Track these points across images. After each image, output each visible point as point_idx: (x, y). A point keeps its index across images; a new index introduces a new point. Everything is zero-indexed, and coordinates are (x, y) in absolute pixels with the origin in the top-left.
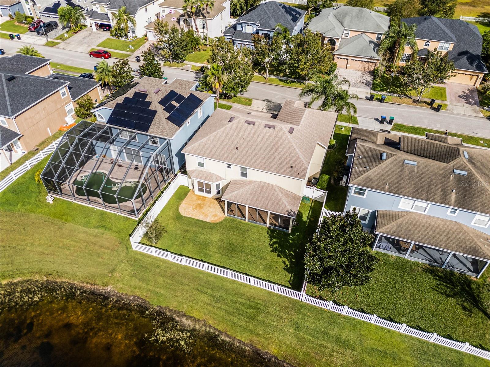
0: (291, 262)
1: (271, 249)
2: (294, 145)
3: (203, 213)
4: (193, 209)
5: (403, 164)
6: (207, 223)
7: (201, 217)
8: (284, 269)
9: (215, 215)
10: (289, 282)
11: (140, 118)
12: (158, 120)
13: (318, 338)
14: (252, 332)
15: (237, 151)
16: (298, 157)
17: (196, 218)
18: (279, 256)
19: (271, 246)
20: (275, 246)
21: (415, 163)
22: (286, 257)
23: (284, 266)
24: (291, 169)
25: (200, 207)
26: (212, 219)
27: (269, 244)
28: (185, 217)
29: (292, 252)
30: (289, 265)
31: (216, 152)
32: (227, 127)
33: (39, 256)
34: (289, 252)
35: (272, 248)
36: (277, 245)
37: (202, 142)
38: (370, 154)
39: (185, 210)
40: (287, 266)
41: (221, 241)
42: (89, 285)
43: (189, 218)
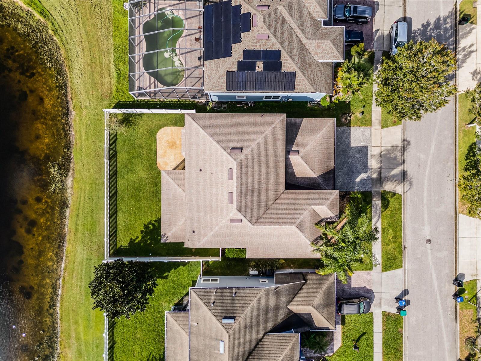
0: (140, 242)
1: (146, 224)
3: (165, 152)
4: (168, 141)
5: (219, 340)
6: (155, 160)
7: (159, 152)
8: (131, 239)
9: (166, 164)
10: (121, 246)
11: (217, 42)
15: (198, 171)
16: (205, 236)
17: (158, 148)
18: (142, 232)
19: (150, 223)
20: (150, 226)
21: (222, 351)
22: (143, 238)
23: (134, 238)
24: (191, 231)
25: (172, 146)
26: (161, 163)
27: (151, 221)
28: (156, 137)
29: (149, 241)
30: (136, 242)
34: (149, 239)
35: (148, 224)
36: (152, 228)
39: (164, 133)
40: (135, 240)
41: (140, 180)
42: (71, 95)
43: (156, 142)
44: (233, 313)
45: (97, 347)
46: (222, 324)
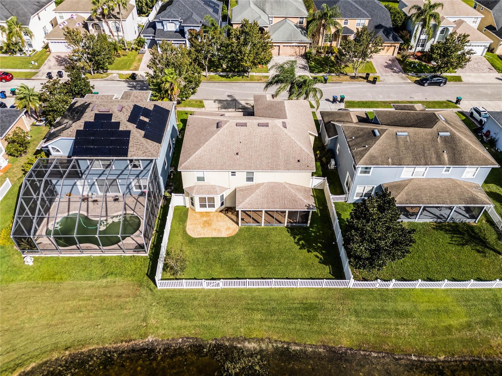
0: (322, 254)
1: (299, 247)
2: (293, 138)
3: (215, 229)
4: (202, 228)
5: (396, 137)
6: (224, 238)
7: (215, 235)
8: (320, 262)
9: (228, 228)
10: (330, 273)
11: (112, 143)
12: (135, 141)
13: (379, 317)
14: (318, 333)
15: (238, 156)
16: (301, 150)
17: (210, 236)
18: (309, 251)
19: (297, 243)
20: (301, 243)
21: (406, 134)
22: (316, 250)
23: (318, 260)
24: (299, 163)
25: (208, 223)
26: (227, 233)
27: (295, 243)
28: (197, 238)
29: (319, 244)
30: (322, 258)
31: (216, 162)
32: (219, 134)
33: (47, 330)
34: (317, 245)
35: (299, 245)
36: (303, 241)
37: (198, 155)
38: (361, 133)
39: (193, 231)
40: (321, 259)
41: (247, 252)
42: (124, 343)
43: (203, 238)
44: (369, 133)
45: (468, 300)
46: (381, 135)
